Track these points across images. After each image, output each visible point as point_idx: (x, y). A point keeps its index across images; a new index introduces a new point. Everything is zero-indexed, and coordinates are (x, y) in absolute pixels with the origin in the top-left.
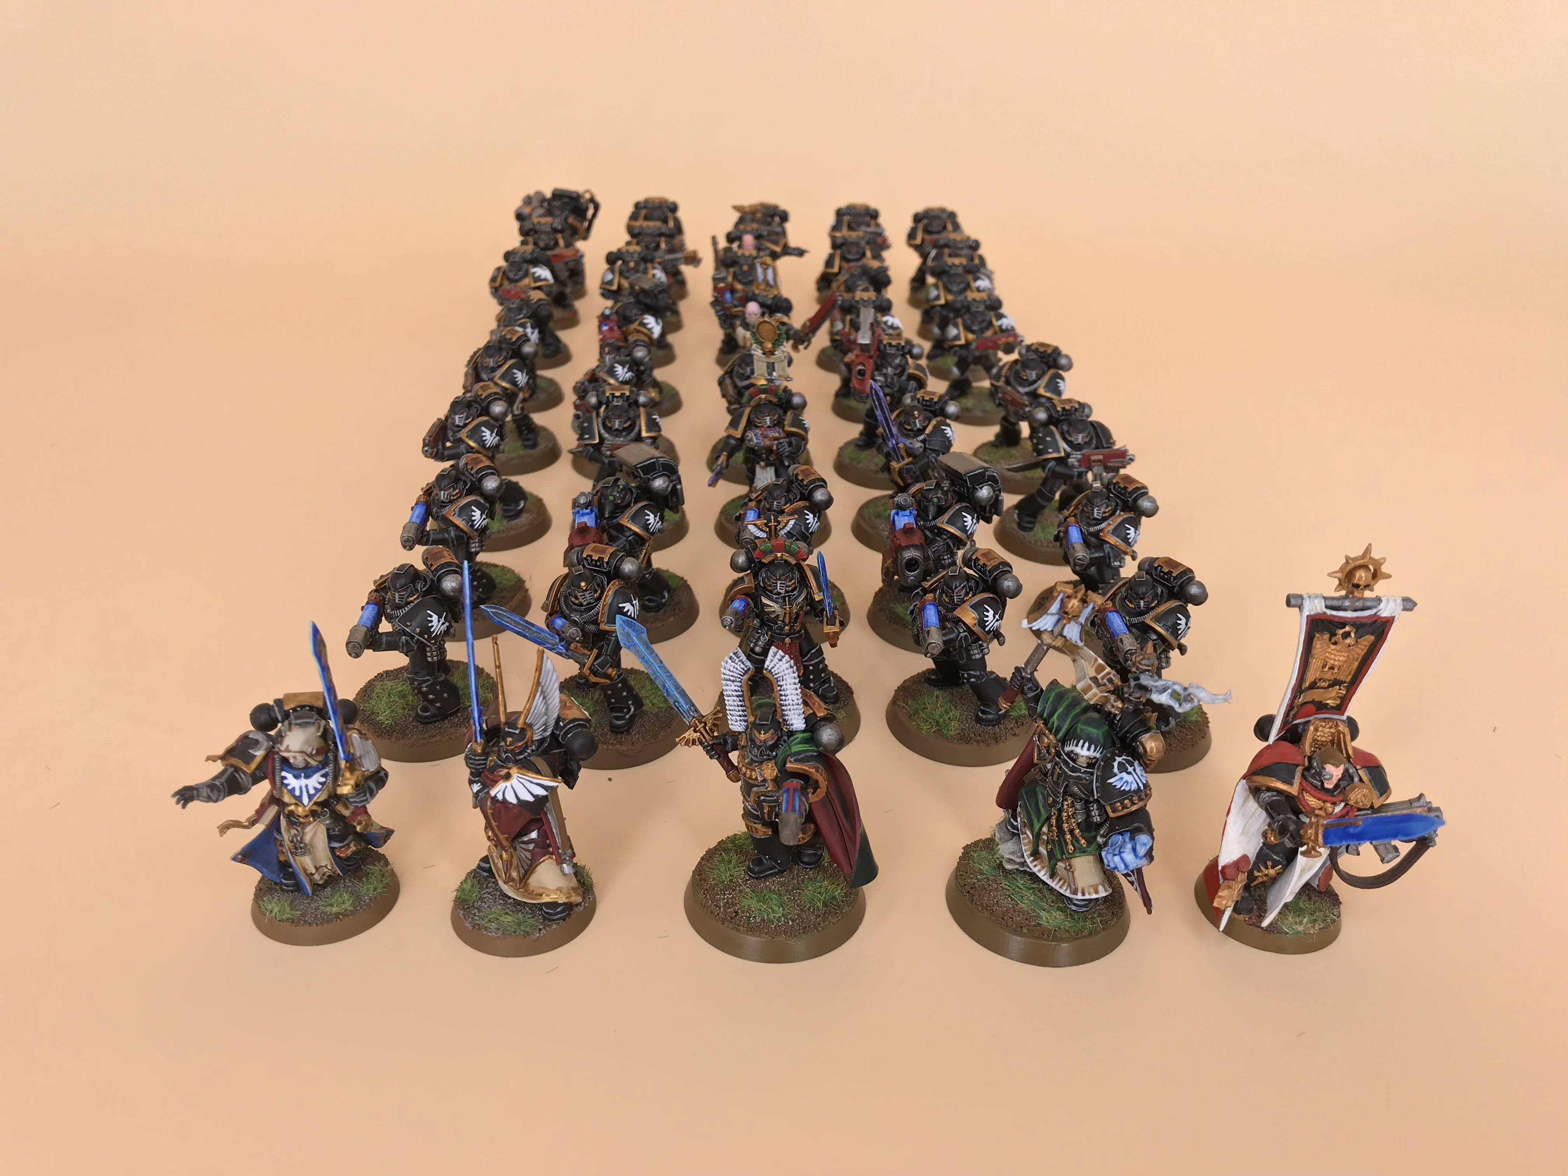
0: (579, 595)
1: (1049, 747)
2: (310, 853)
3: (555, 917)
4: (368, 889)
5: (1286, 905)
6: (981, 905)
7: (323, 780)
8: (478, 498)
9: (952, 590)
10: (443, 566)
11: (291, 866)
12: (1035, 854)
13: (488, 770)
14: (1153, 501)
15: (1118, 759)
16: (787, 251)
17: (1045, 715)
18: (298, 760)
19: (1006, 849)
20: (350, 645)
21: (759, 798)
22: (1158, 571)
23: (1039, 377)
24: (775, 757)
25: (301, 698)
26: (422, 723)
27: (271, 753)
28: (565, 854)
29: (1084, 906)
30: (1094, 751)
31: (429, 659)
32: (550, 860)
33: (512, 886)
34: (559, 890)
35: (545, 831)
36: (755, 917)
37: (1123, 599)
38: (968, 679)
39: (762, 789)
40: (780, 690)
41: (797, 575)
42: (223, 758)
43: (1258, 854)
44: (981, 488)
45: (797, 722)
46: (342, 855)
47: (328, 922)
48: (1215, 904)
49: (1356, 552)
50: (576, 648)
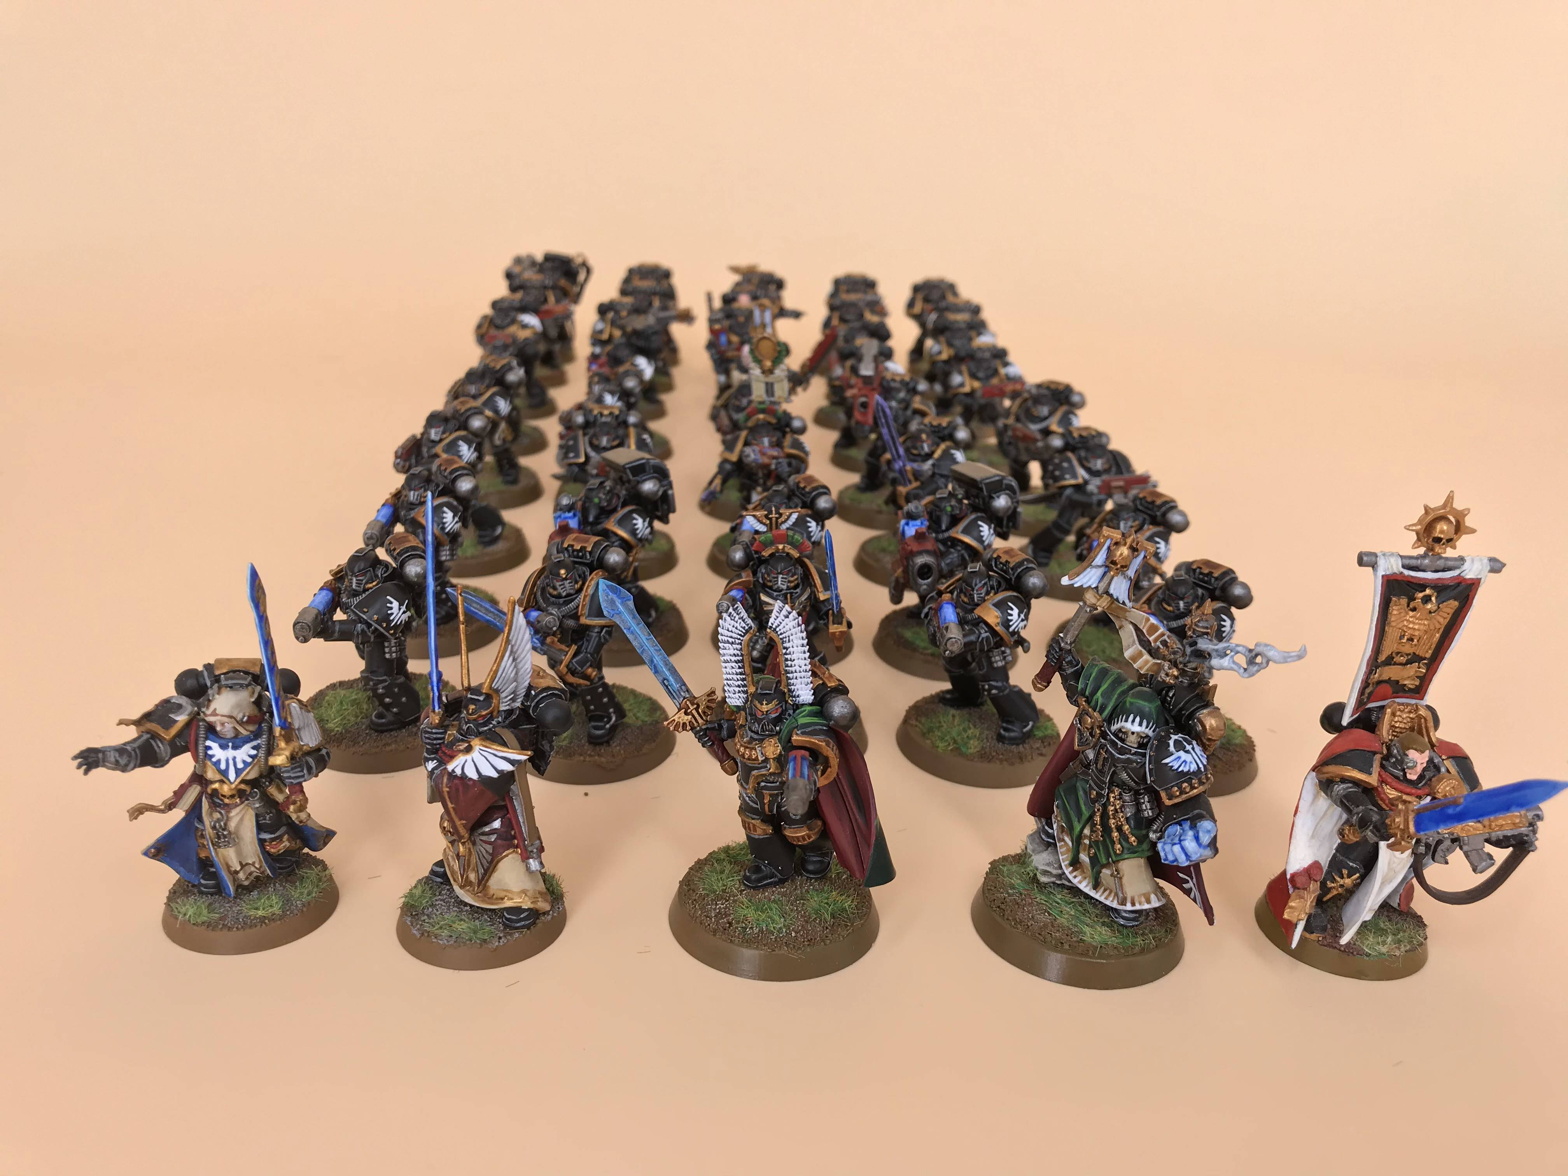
0: (558, 584)
1: (1092, 728)
2: (236, 844)
3: (518, 925)
4: (302, 893)
5: (1364, 925)
6: (1015, 919)
7: (254, 752)
8: (451, 500)
9: (971, 587)
10: (407, 550)
11: (212, 866)
12: (1075, 863)
13: (447, 746)
14: (1183, 514)
15: (1174, 737)
16: (782, 313)
17: (1087, 693)
18: (226, 729)
19: (1041, 860)
20: (298, 626)
21: (759, 784)
22: (1197, 574)
23: (1051, 414)
24: (778, 733)
25: (235, 663)
26: (376, 731)
27: (194, 719)
28: (532, 845)
29: (1134, 919)
30: (1147, 727)
31: (387, 656)
32: (514, 855)
33: (468, 891)
34: (524, 892)
35: (510, 819)
36: (752, 928)
37: (1160, 603)
38: (989, 691)
39: (763, 771)
40: (786, 654)
41: (800, 570)
42: (137, 723)
43: (1331, 861)
44: (998, 497)
45: (804, 693)
46: (272, 850)
47: (251, 927)
48: (1286, 916)
49: (1436, 502)
50: (553, 642)
